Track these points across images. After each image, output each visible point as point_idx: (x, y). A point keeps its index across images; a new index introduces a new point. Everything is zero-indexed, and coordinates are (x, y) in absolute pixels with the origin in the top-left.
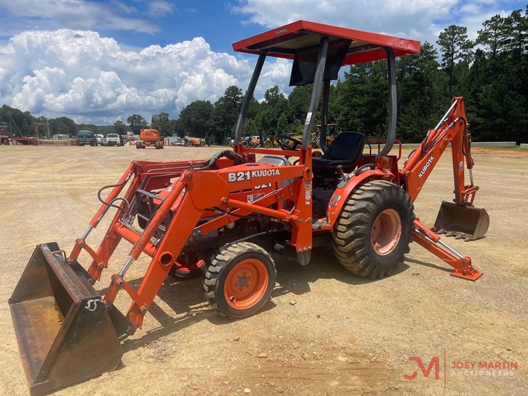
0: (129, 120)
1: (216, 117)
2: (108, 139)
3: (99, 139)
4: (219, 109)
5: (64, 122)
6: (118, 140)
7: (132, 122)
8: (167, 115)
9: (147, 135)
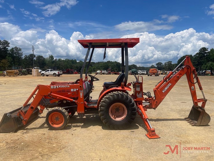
0: (157, 64)
1: (194, 62)
2: (142, 72)
3: (139, 72)
4: (196, 58)
5: (133, 66)
6: (145, 73)
7: (158, 65)
8: (171, 62)
9: (152, 71)
